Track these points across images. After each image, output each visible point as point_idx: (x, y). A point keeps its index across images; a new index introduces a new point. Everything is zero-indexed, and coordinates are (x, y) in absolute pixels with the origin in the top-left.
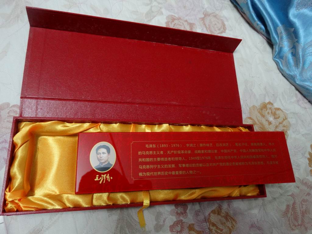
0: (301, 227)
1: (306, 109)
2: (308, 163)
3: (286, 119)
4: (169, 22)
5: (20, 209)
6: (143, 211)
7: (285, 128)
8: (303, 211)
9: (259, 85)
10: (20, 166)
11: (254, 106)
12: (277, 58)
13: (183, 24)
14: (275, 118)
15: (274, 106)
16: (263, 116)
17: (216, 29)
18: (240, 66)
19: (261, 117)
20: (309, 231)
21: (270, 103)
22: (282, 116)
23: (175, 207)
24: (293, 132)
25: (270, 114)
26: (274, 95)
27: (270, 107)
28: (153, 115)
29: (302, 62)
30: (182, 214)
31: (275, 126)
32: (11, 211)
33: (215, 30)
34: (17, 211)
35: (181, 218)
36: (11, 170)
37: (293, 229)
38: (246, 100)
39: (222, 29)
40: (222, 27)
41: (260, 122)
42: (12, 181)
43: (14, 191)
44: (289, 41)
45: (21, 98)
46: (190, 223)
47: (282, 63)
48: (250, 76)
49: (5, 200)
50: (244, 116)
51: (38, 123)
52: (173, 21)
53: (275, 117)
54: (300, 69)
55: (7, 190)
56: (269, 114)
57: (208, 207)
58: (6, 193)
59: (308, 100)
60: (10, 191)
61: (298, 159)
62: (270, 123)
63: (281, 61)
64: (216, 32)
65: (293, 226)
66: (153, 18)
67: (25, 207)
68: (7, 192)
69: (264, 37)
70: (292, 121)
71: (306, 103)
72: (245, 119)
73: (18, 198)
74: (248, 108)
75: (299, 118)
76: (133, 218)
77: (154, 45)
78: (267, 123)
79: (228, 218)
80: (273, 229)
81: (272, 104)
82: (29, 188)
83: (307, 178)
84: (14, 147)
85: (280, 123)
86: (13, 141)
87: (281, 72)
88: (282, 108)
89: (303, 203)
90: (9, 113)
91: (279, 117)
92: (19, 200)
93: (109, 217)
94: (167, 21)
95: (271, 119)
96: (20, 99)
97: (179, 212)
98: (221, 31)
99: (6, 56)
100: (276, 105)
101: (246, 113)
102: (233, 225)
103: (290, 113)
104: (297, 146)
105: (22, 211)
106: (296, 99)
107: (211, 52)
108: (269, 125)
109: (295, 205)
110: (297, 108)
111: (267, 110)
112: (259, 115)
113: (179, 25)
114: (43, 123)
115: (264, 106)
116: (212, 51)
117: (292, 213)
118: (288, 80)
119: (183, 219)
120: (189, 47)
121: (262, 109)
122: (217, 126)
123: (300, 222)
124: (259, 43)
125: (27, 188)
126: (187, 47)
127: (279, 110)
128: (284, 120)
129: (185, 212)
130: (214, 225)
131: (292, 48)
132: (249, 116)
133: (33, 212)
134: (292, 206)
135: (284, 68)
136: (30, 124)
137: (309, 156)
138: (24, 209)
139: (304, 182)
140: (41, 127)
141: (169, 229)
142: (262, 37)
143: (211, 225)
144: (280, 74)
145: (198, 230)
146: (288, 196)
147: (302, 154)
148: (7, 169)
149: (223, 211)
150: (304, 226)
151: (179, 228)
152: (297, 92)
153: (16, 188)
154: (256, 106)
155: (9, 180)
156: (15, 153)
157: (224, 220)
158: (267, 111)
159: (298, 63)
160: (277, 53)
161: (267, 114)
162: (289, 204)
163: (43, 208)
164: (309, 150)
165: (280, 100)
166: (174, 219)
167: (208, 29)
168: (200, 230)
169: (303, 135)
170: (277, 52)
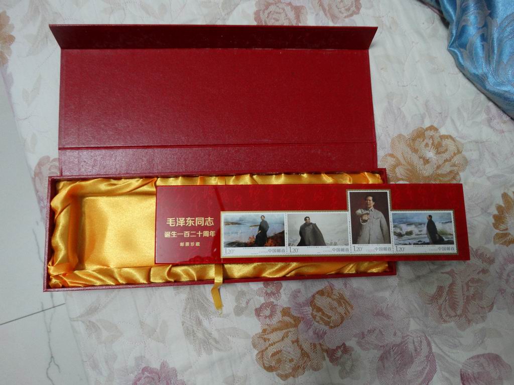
0: (459, 319)
1: (503, 132)
2: (493, 223)
3: (459, 152)
4: (260, 10)
5: (67, 285)
6: (219, 290)
7: (455, 168)
8: (468, 297)
9: (416, 98)
10: (62, 235)
11: (400, 136)
12: (453, 47)
13: (284, 10)
14: (438, 153)
15: (439, 132)
16: (415, 151)
17: (343, 9)
18: (382, 69)
19: (410, 153)
20: (474, 324)
21: (432, 128)
22: (452, 148)
23: (264, 285)
24: (472, 173)
25: (430, 146)
26: (441, 113)
27: (431, 134)
28: (234, 161)
29: (498, 51)
30: (274, 294)
31: (435, 166)
32: (56, 287)
33: (340, 12)
34: (63, 287)
35: (272, 300)
36: (53, 241)
37: (445, 321)
38: (387, 127)
39: (354, 8)
40: (354, 3)
41: (408, 162)
42: (55, 253)
43: (58, 264)
44: (479, 13)
45: (60, 149)
46: (285, 306)
47: (462, 56)
48: (399, 86)
49: (48, 275)
50: (381, 153)
51: (78, 183)
52: (267, 8)
53: (437, 151)
54: (494, 65)
55: (50, 263)
56: (428, 147)
57: (312, 286)
58: (49, 267)
59: (509, 116)
60: (53, 264)
61: (473, 217)
62: (426, 161)
63: (461, 52)
64: (341, 15)
65: (446, 316)
66: (234, 8)
67: (71, 282)
68: (49, 265)
69: (434, 10)
70: (471, 154)
71: (505, 122)
72: (383, 158)
73: (62, 273)
74: (390, 140)
75: (487, 150)
76: (206, 298)
77: (235, 54)
78: (422, 161)
79: (342, 301)
80: (411, 319)
81: (436, 130)
82: (77, 260)
83: (487, 246)
84: (53, 213)
85: (446, 161)
86: (51, 206)
87: (461, 72)
88: (454, 134)
89: (470, 284)
90: (50, 169)
91: (446, 150)
92: (64, 275)
93: (176, 295)
94: (256, 9)
95: (430, 154)
96: (57, 151)
97: (269, 291)
98: (350, 12)
99: (38, 94)
100: (443, 131)
101: (387, 147)
102: (348, 311)
103: (470, 142)
104: (474, 196)
105: (69, 287)
106: (487, 116)
107: (328, 53)
108: (425, 164)
109: (454, 287)
110: (486, 133)
111: (423, 140)
112: (408, 150)
113: (277, 13)
114: (83, 183)
115: (420, 134)
116: (331, 51)
117: (447, 298)
118: (474, 84)
119: (274, 301)
120: (291, 49)
121: (414, 140)
122: (328, 173)
123: (459, 312)
124: (423, 23)
125: (74, 261)
126: (288, 49)
127: (448, 139)
128: (455, 154)
129: (278, 292)
130: (319, 310)
131: (483, 27)
132: (390, 152)
133: (81, 288)
134: (447, 289)
135: (467, 64)
136: (70, 184)
137: (496, 212)
138: (70, 285)
139: (480, 252)
140: (82, 187)
141: (254, 312)
142: (432, 9)
143: (315, 310)
144: (460, 75)
145: (295, 315)
146: (442, 273)
147: (482, 209)
148: (47, 240)
149: (335, 292)
150: (466, 317)
151: (267, 312)
152: (491, 104)
153: (60, 261)
154: (403, 136)
155: (52, 252)
156: (56, 221)
157: (335, 304)
158: (425, 142)
159: (491, 54)
160: (455, 38)
161: (423, 146)
162: (442, 285)
163: (92, 284)
164: (498, 203)
165: (453, 121)
166: (262, 300)
167: (327, 11)
168: (299, 315)
169: (488, 178)
170: (454, 36)
